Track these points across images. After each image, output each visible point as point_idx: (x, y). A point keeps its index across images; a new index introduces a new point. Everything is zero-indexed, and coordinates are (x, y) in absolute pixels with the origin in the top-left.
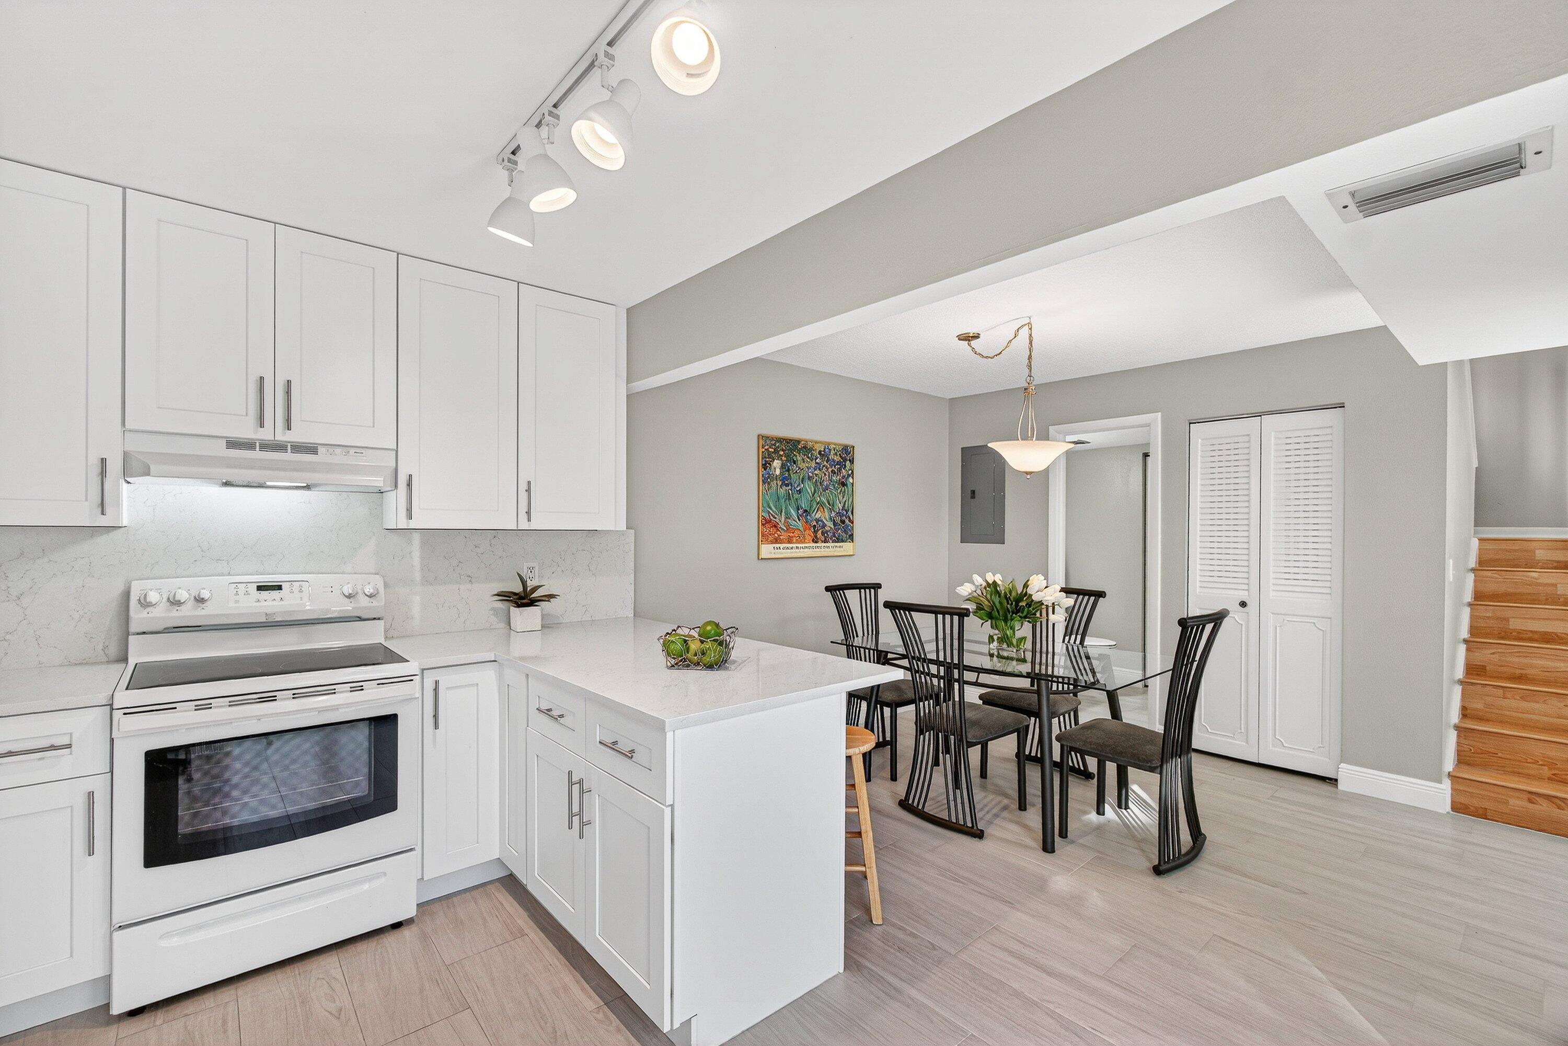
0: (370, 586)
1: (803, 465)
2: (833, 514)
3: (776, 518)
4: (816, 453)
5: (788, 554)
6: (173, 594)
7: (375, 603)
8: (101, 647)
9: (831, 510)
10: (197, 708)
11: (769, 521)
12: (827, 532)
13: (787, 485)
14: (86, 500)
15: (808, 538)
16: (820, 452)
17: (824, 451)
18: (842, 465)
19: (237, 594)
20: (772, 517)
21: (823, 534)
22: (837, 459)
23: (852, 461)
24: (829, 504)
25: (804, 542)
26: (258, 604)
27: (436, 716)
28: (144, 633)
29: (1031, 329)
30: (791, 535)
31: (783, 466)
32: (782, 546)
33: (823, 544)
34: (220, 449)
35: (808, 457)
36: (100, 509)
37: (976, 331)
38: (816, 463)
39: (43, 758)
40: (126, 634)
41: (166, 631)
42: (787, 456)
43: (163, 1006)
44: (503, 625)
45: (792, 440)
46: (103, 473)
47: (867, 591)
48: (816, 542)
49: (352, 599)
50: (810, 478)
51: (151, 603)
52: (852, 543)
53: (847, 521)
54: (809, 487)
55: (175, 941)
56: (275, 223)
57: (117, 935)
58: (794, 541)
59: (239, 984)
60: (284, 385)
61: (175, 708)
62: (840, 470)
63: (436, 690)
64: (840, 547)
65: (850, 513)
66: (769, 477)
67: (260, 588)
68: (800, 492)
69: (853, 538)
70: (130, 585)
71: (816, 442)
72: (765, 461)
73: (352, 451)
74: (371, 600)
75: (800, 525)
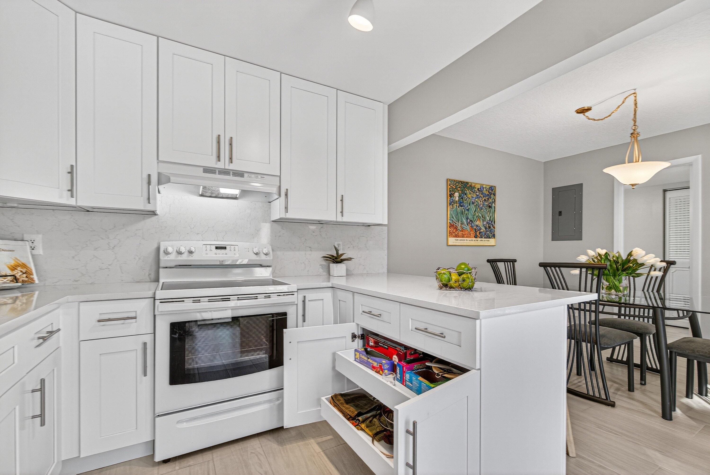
0: (266, 249)
1: (469, 196)
2: (485, 223)
3: (456, 224)
4: (476, 189)
5: (462, 243)
6: (179, 248)
7: (268, 258)
8: (147, 274)
9: (484, 221)
10: (193, 301)
12: (482, 232)
13: (462, 206)
14: (142, 196)
15: (472, 235)
16: (478, 189)
17: (480, 188)
18: (489, 196)
19: (206, 250)
20: (454, 224)
21: (480, 233)
22: (487, 193)
23: (494, 195)
24: (483, 217)
25: (470, 237)
26: (215, 256)
27: (304, 316)
28: (166, 267)
29: (636, 97)
30: (464, 233)
31: (460, 196)
32: (459, 239)
33: (480, 239)
34: (200, 172)
35: (472, 191)
36: (148, 201)
37: (590, 106)
38: (476, 195)
39: (123, 324)
40: (158, 267)
41: (177, 266)
42: (462, 191)
43: (178, 459)
44: (326, 273)
45: (464, 182)
46: (149, 183)
47: (508, 263)
48: (476, 238)
49: (258, 255)
50: (473, 203)
51: (169, 252)
52: (494, 239)
53: (492, 227)
54: (473, 207)
55: (185, 425)
56: (225, 56)
57: (158, 419)
58: (466, 236)
59: (213, 451)
60: (229, 140)
61: (184, 301)
62: (488, 199)
63: (304, 301)
64: (489, 241)
65: (493, 223)
66: (452, 202)
67: (217, 248)
68: (468, 210)
69: (495, 236)
70: (160, 244)
71: (476, 184)
72: (451, 193)
73: (259, 176)
74: (267, 256)
75: (468, 228)
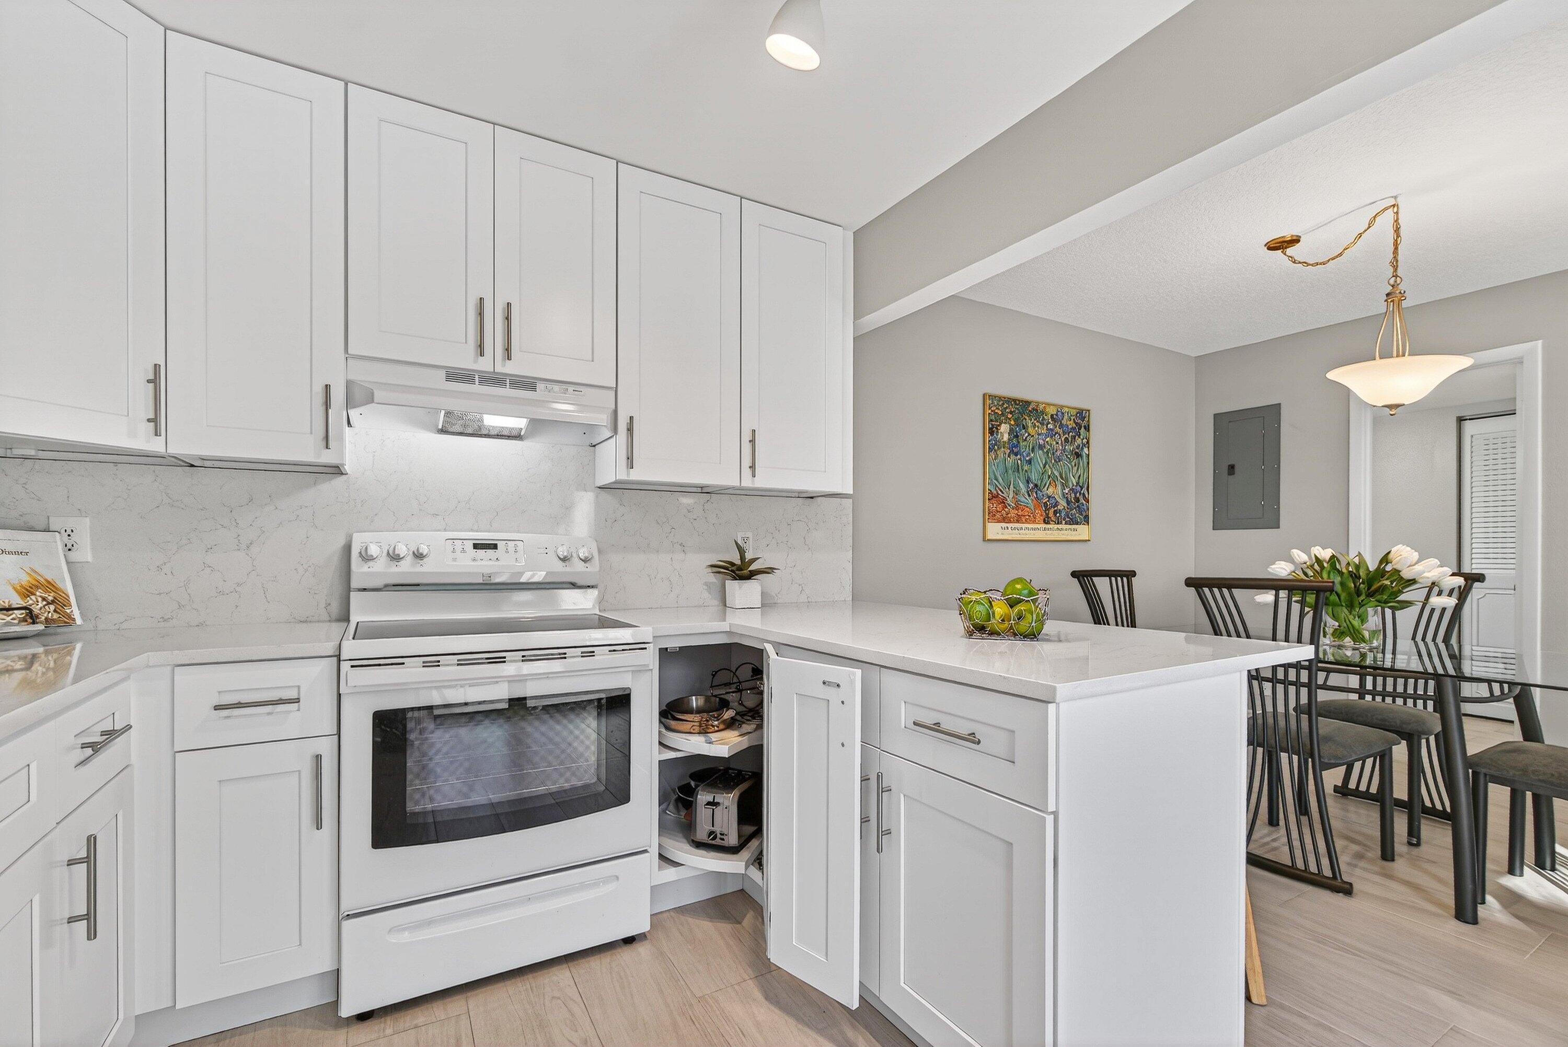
0: (585, 549)
1: (1032, 431)
2: (1066, 491)
3: (1003, 493)
4: (1048, 417)
5: (1015, 535)
6: (393, 546)
7: (590, 569)
8: (323, 604)
9: (1064, 486)
10: (425, 665)
11: (997, 496)
12: (1059, 512)
13: (1016, 454)
14: (311, 430)
15: (1039, 518)
16: (1052, 416)
17: (1057, 415)
18: (1076, 432)
19: (453, 552)
20: (1000, 492)
21: (1055, 512)
22: (1071, 424)
23: (1087, 428)
24: (1062, 478)
25: (1034, 522)
26: (475, 563)
28: (365, 590)
29: (1397, 213)
30: (1020, 513)
31: (1011, 431)
32: (1010, 525)
33: (1056, 526)
34: (439, 380)
35: (1039, 422)
36: (324, 443)
37: (1295, 232)
38: (1048, 429)
39: (273, 713)
40: (348, 590)
41: (388, 587)
42: (1016, 420)
43: (391, 1012)
44: (717, 602)
45: (1021, 401)
46: (327, 404)
47: (1119, 579)
48: (1046, 523)
49: (567, 563)
50: (1041, 447)
51: (372, 556)
52: (1087, 527)
53: (1082, 501)
54: (1039, 456)
55: (406, 937)
56: (494, 124)
57: (346, 924)
58: (1024, 520)
59: (469, 994)
60: (504, 308)
61: (403, 664)
62: (1074, 438)
64: (1075, 530)
65: (1084, 490)
66: (996, 444)
67: (476, 546)
68: (1029, 462)
69: (1089, 520)
70: (352, 538)
71: (1049, 405)
72: (992, 424)
73: (571, 389)
74: (587, 565)
75: (1030, 501)
